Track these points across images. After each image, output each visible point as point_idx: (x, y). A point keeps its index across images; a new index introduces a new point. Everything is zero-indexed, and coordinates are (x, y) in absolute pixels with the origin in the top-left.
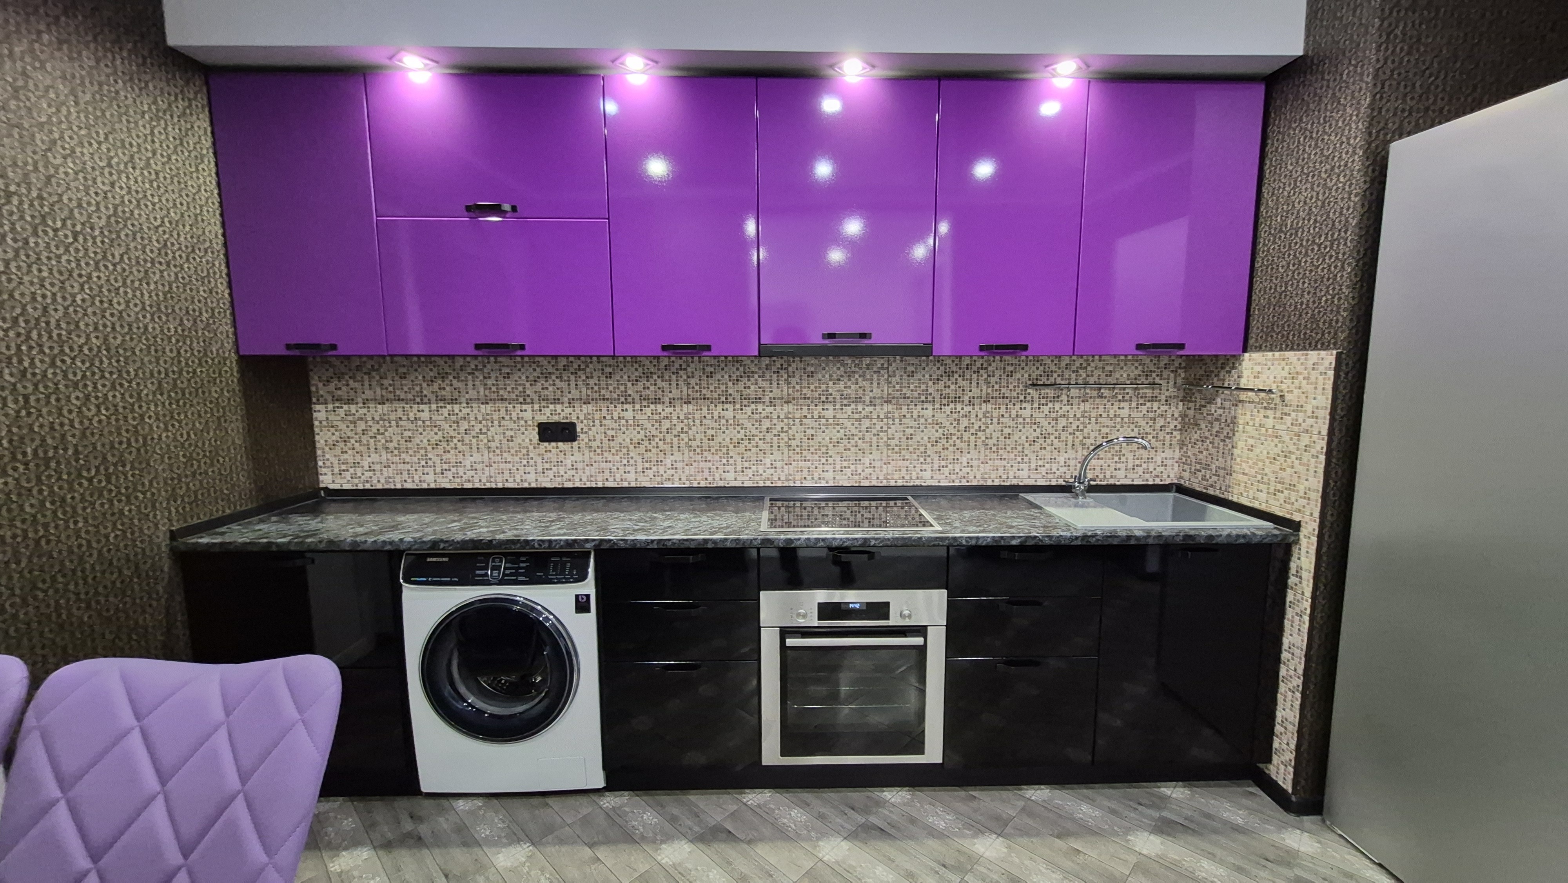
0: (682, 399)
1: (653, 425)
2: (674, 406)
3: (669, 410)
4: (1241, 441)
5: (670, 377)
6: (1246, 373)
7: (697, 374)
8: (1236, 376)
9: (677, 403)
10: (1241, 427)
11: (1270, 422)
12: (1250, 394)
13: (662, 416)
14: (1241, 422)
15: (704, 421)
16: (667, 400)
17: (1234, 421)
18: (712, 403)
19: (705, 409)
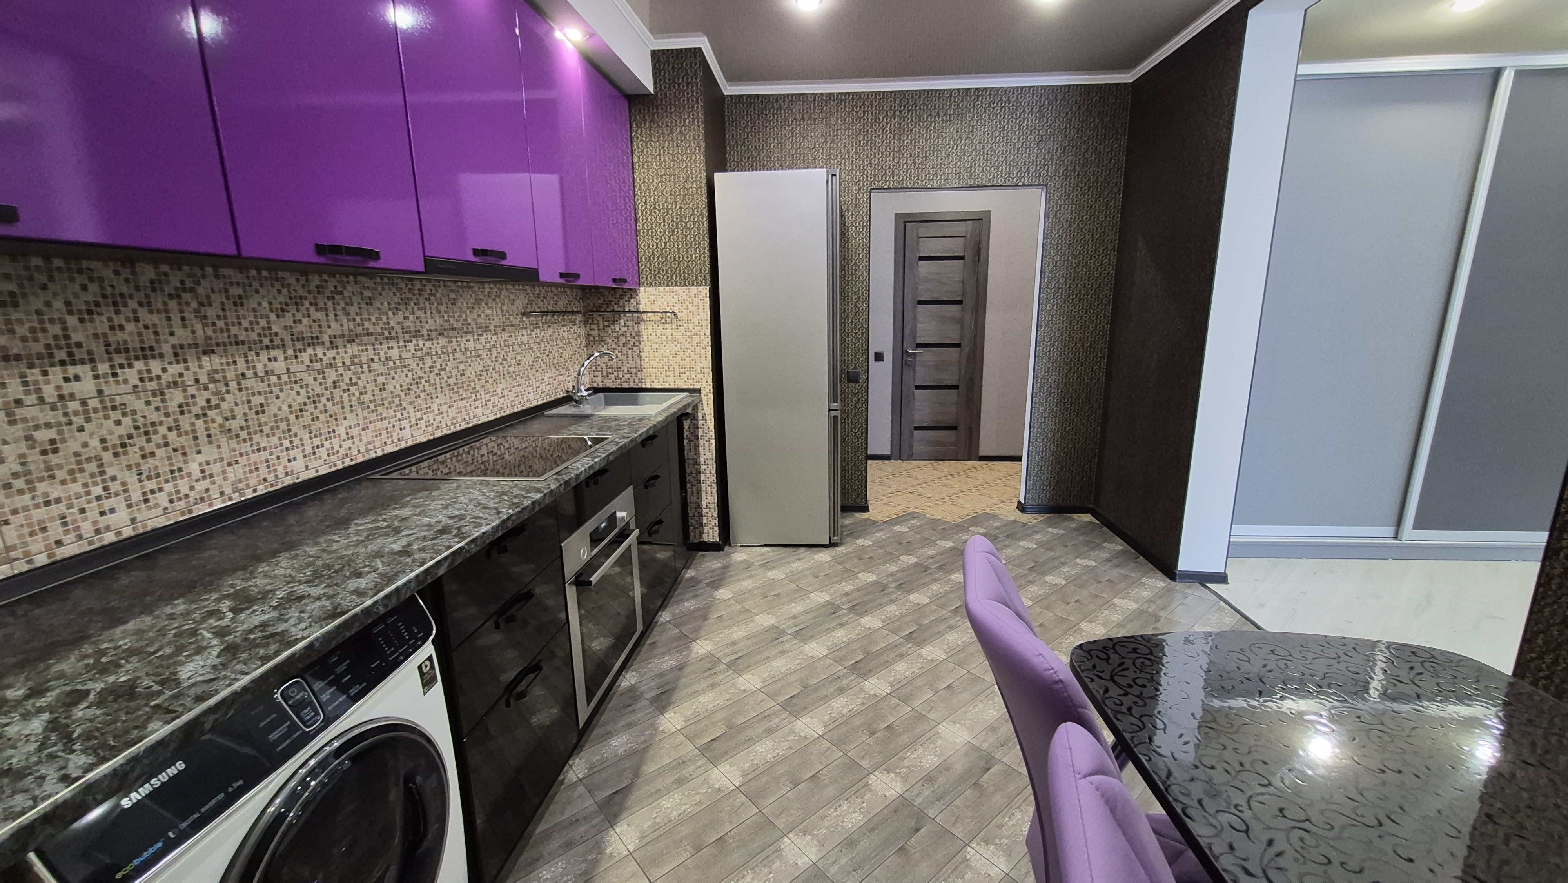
0: (196, 345)
1: (148, 403)
2: (185, 361)
3: (175, 369)
4: (647, 347)
5: (165, 304)
6: (643, 301)
7: (216, 299)
8: (635, 303)
9: (191, 355)
10: (645, 338)
11: (669, 332)
12: (649, 314)
13: (163, 381)
14: (644, 334)
15: (243, 382)
16: (166, 349)
17: (638, 334)
18: (250, 349)
19: (241, 361)
